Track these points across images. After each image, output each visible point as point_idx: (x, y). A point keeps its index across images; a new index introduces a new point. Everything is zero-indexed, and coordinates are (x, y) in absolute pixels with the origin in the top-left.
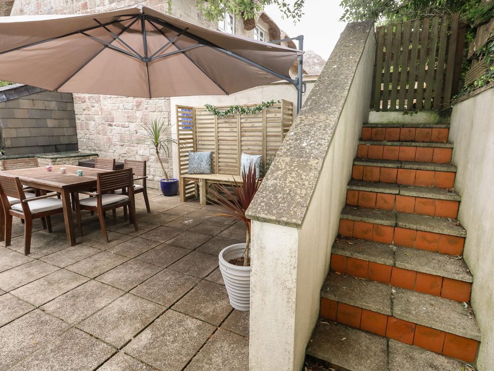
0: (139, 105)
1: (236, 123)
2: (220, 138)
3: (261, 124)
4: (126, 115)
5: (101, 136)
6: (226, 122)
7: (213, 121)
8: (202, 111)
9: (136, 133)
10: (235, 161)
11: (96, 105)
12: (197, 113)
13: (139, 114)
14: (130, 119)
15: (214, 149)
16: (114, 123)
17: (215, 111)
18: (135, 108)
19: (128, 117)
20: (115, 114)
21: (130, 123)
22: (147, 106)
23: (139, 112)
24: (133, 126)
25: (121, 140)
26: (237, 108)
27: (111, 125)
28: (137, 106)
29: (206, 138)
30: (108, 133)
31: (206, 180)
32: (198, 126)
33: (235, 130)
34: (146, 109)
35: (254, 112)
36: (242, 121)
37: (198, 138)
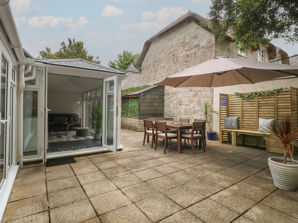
0: (196, 95)
1: (255, 101)
2: (243, 110)
3: (273, 102)
4: (189, 100)
5: (175, 110)
6: (248, 101)
7: (240, 101)
8: (232, 96)
9: (194, 108)
10: (254, 122)
11: (174, 96)
12: (229, 97)
13: (196, 99)
14: (191, 102)
15: (240, 116)
16: (183, 104)
17: (241, 96)
18: (194, 96)
19: (190, 101)
20: (183, 99)
21: (191, 104)
22: (200, 95)
23: (196, 98)
24: (192, 105)
25: (185, 112)
26: (256, 93)
27: (181, 105)
28: (195, 95)
29: (235, 110)
30: (179, 109)
31: (236, 132)
32: (229, 104)
33: (254, 105)
34: (200, 96)
35: (268, 95)
36: (259, 100)
37: (230, 110)
